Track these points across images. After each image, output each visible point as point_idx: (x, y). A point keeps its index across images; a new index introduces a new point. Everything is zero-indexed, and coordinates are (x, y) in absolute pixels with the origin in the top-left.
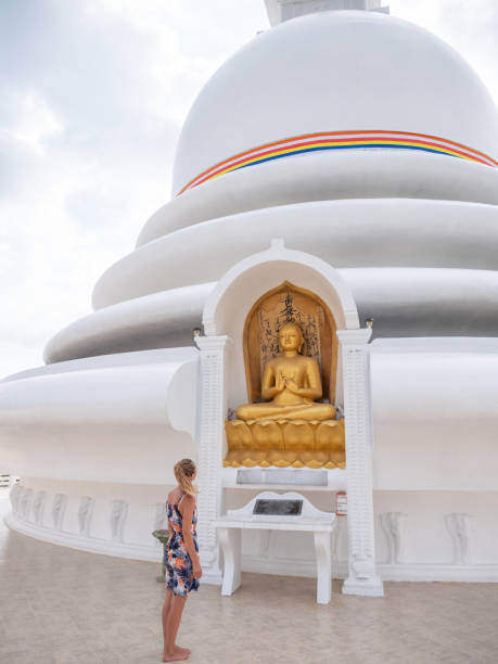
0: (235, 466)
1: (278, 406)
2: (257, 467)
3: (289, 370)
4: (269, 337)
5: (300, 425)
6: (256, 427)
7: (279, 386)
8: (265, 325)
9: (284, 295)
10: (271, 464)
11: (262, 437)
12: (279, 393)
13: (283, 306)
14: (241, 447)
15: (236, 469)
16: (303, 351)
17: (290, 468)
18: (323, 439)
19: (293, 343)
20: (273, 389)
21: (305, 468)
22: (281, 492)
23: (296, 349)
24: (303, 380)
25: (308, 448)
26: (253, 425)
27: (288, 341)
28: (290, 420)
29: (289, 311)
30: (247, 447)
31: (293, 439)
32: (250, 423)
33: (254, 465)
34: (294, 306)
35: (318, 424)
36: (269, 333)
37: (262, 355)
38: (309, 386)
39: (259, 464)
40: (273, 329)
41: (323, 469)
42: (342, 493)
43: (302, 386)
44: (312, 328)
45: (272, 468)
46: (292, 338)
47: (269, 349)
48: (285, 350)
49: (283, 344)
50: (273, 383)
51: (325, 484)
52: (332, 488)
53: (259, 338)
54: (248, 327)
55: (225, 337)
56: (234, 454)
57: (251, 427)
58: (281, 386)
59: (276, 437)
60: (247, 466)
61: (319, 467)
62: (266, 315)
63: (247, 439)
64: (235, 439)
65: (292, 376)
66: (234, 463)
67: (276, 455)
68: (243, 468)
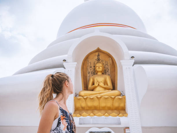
0: (78, 116)
1: (96, 91)
2: (88, 117)
3: (100, 79)
4: (91, 69)
5: (107, 98)
6: (88, 100)
7: (96, 85)
8: (89, 64)
9: (97, 53)
10: (95, 115)
11: (90, 104)
12: (96, 87)
13: (96, 58)
14: (81, 109)
15: (79, 118)
16: (104, 72)
17: (103, 117)
18: (116, 104)
19: (101, 69)
20: (94, 86)
21: (110, 117)
22: (100, 128)
23: (102, 72)
24: (105, 83)
25: (110, 109)
26: (87, 98)
27: (99, 68)
28: (102, 96)
29: (99, 59)
30: (83, 109)
31: (103, 104)
32: (85, 97)
33: (87, 116)
34: (100, 57)
35: (115, 98)
36: (91, 67)
37: (88, 75)
38: (107, 85)
39: (89, 115)
40: (92, 66)
41: (118, 117)
42: (128, 128)
43: (105, 85)
44: (107, 66)
45: (95, 117)
46: (101, 67)
47: (91, 73)
48: (98, 72)
49: (97, 69)
50: (93, 84)
51: (120, 124)
52: (123, 125)
53: (87, 69)
54: (84, 64)
55: (76, 63)
56: (77, 112)
57: (86, 99)
58: (97, 85)
59: (96, 104)
60: (83, 116)
61: (116, 116)
62: (90, 60)
63: (83, 104)
64: (78, 105)
65: (101, 81)
66: (78, 115)
67: (96, 112)
68: (81, 117)
